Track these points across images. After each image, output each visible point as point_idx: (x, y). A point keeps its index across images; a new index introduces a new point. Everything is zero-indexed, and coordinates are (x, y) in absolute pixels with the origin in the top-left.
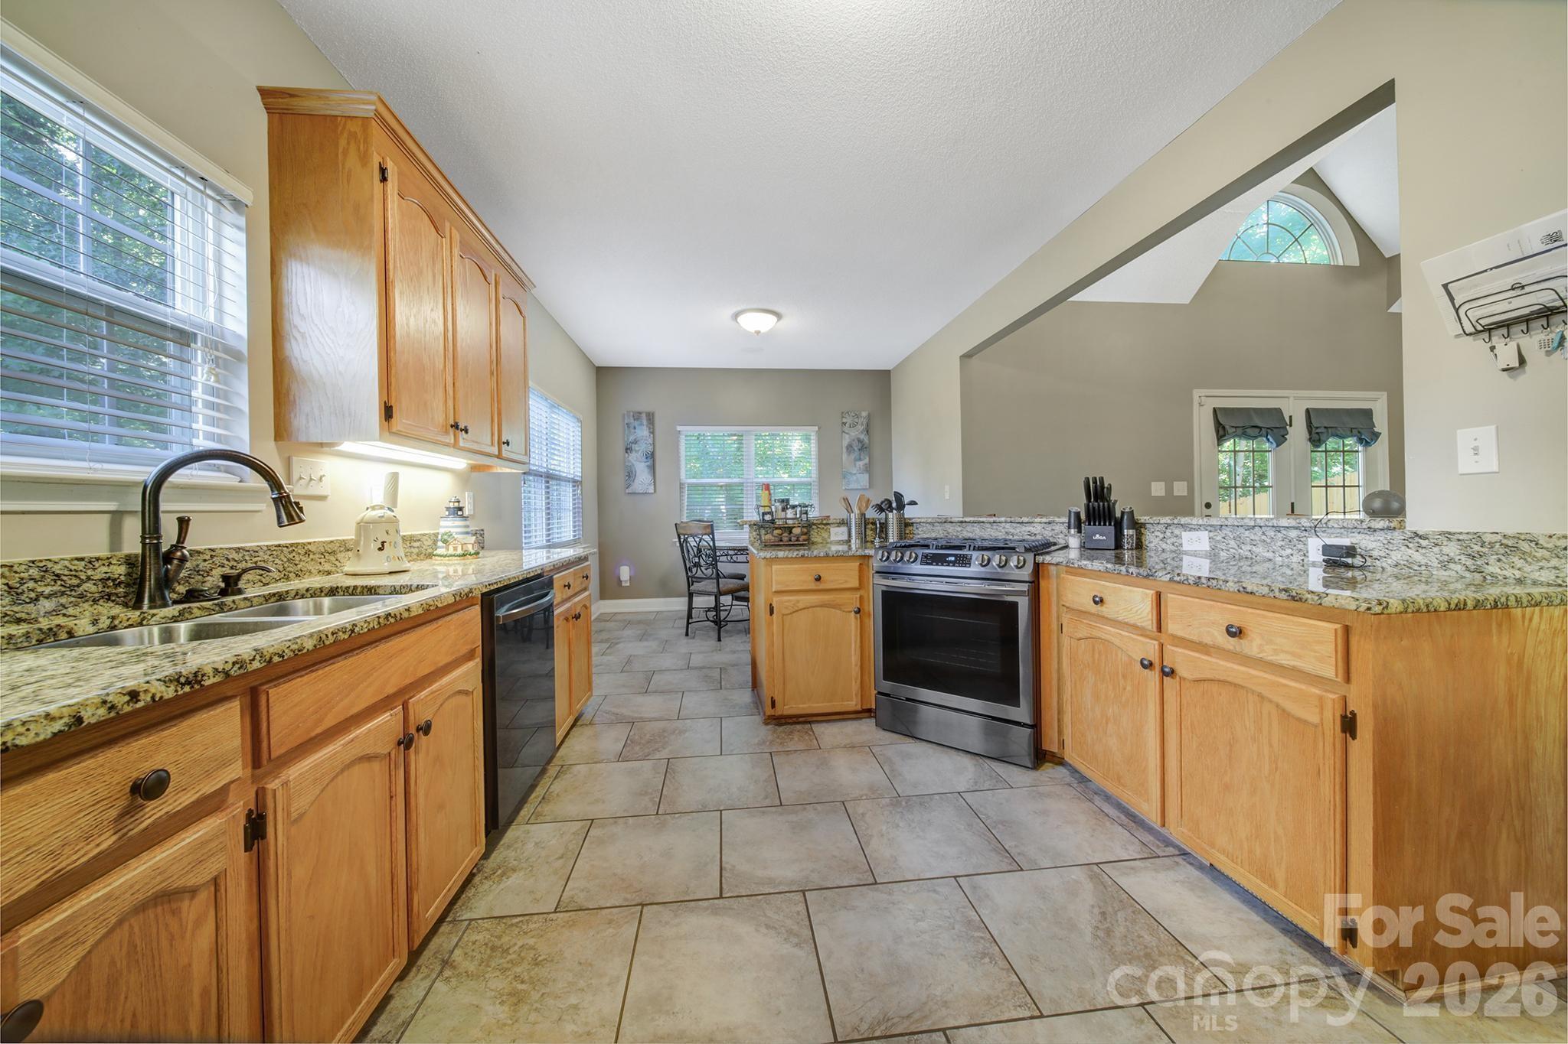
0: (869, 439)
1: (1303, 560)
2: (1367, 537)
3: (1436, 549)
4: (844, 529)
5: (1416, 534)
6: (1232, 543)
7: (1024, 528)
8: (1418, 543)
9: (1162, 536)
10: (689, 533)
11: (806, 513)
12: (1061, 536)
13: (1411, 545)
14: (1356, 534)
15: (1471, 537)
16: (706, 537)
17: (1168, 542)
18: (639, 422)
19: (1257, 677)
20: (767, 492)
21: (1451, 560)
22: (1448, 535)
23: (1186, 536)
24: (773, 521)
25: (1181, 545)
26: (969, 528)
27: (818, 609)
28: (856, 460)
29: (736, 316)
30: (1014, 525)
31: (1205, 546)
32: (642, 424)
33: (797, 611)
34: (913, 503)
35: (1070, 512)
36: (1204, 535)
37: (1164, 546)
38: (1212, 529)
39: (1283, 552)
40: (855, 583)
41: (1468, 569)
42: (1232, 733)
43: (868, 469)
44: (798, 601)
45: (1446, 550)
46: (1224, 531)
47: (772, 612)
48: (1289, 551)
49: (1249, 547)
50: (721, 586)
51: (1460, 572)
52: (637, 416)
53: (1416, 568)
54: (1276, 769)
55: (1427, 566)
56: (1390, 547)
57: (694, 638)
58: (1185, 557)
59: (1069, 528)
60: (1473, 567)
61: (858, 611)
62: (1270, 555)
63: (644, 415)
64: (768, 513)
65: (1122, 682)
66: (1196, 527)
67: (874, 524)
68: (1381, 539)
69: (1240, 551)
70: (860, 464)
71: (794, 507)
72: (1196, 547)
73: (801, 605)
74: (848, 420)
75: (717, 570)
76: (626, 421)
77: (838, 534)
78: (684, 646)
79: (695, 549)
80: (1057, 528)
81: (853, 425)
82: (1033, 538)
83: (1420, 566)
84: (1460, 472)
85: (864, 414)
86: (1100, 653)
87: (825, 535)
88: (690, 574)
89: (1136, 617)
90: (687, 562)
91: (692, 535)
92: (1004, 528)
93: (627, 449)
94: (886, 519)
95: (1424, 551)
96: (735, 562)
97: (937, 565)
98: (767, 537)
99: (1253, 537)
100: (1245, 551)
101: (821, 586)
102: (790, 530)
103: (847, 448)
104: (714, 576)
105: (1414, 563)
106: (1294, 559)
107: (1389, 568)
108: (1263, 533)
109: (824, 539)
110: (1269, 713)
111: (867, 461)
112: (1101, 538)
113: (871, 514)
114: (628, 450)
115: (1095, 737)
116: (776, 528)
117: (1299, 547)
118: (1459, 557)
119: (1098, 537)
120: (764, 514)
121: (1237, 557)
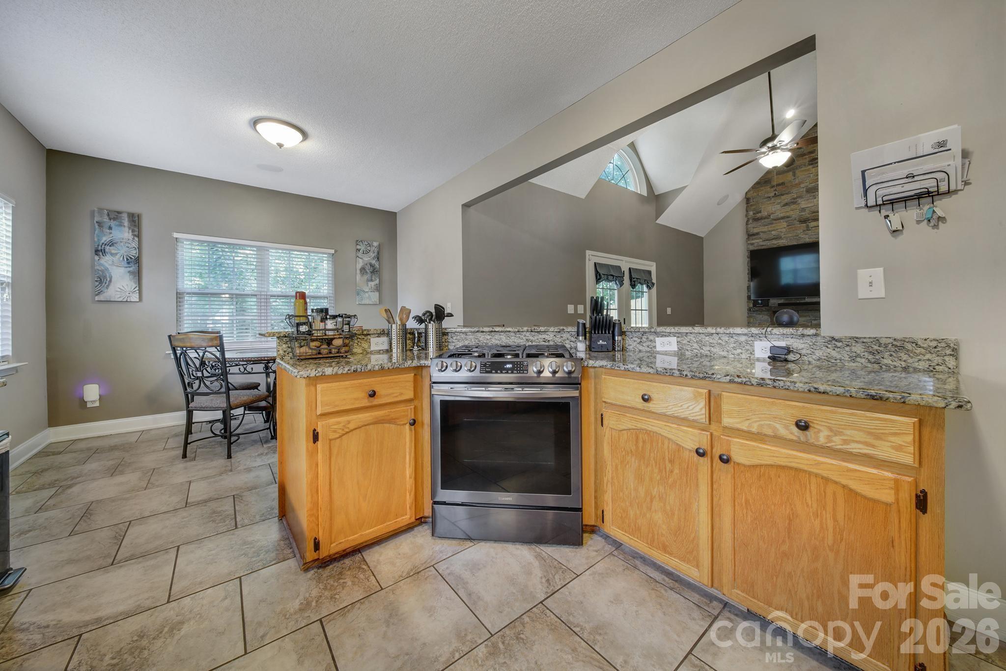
0: (379, 265)
1: (750, 357)
2: (798, 341)
3: (847, 349)
4: (384, 339)
5: (833, 338)
6: (695, 345)
7: (540, 336)
8: (834, 344)
9: (639, 340)
10: (188, 345)
11: (348, 324)
12: (567, 342)
13: (829, 346)
14: (790, 339)
15: (872, 340)
16: (213, 350)
17: (644, 344)
18: (116, 222)
19: (823, 463)
20: (302, 301)
21: (858, 356)
22: (856, 339)
23: (659, 340)
24: (309, 333)
25: (655, 347)
26: (497, 336)
27: (371, 427)
28: (368, 280)
29: (255, 122)
30: (533, 333)
31: (674, 347)
32: (121, 225)
33: (347, 433)
34: (450, 315)
35: (578, 323)
36: (674, 340)
37: (641, 348)
38: (679, 335)
39: (735, 351)
40: (410, 394)
41: (869, 361)
42: (792, 509)
43: (378, 289)
44: (349, 422)
45: (854, 349)
46: (689, 337)
47: (316, 438)
48: (739, 351)
49: (708, 348)
50: (232, 399)
51: (864, 363)
52: (115, 215)
53: (833, 361)
54: (842, 540)
55: (841, 360)
56: (815, 347)
57: (194, 459)
58: (658, 355)
59: (578, 335)
60: (873, 360)
61: (413, 423)
62: (724, 354)
63: (125, 216)
64: (304, 324)
65: (669, 466)
66: (666, 334)
67: (413, 334)
68: (808, 342)
69: (701, 351)
70: (372, 284)
71: (334, 317)
72: (667, 348)
73: (352, 426)
74: (362, 247)
75: (228, 382)
76: (96, 219)
77: (378, 343)
78: (181, 473)
79: (197, 363)
80: (565, 336)
81: (366, 252)
82: (547, 344)
83: (836, 360)
84: (859, 298)
85: (375, 244)
86: (644, 442)
87: (365, 345)
88: (189, 390)
89: (688, 412)
90: (186, 377)
91: (192, 348)
92: (525, 336)
93: (97, 252)
94: (426, 329)
95: (839, 350)
96: (249, 373)
97: (496, 372)
98: (303, 350)
99: (711, 341)
100: (705, 350)
101: (376, 401)
102: (329, 342)
103: (361, 270)
104: (223, 390)
105: (832, 357)
106: (743, 356)
107: (814, 362)
108: (720, 338)
109: (364, 350)
110: (834, 493)
111: (377, 282)
112: (603, 343)
113: (412, 324)
114: (99, 251)
115: (638, 512)
116: (313, 340)
117: (747, 347)
118: (863, 354)
119: (601, 342)
120: (298, 325)
121: (699, 355)
